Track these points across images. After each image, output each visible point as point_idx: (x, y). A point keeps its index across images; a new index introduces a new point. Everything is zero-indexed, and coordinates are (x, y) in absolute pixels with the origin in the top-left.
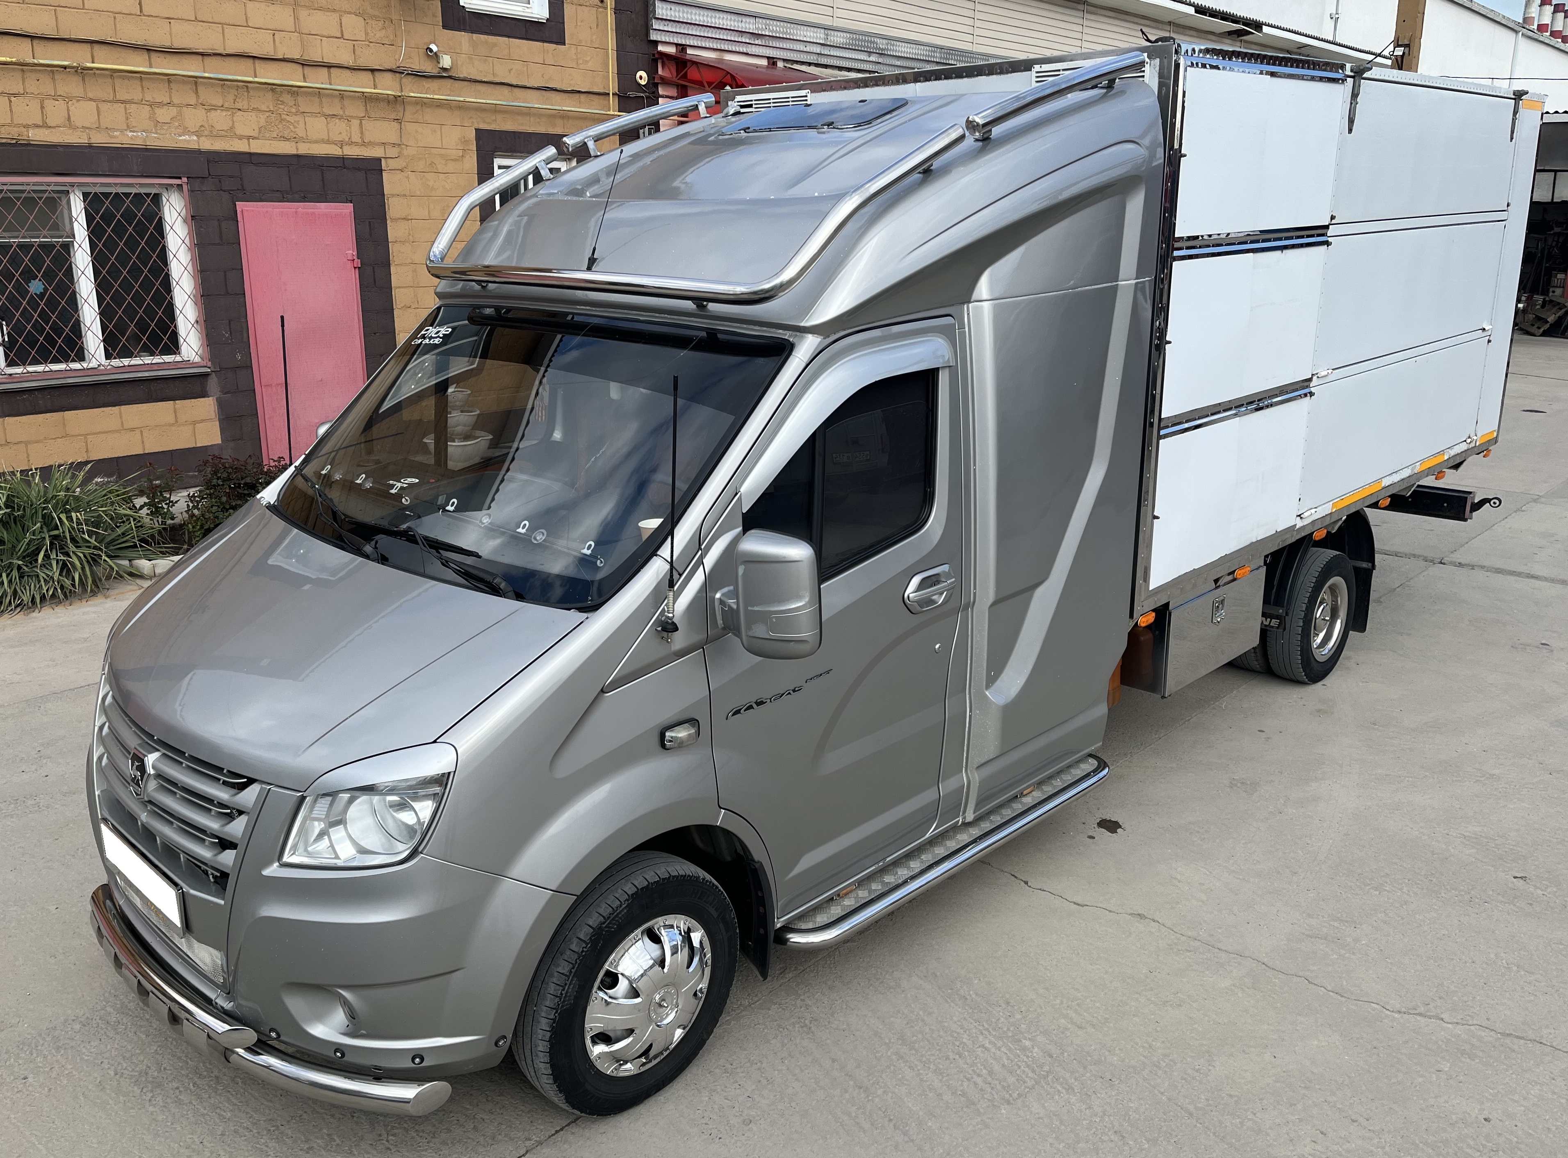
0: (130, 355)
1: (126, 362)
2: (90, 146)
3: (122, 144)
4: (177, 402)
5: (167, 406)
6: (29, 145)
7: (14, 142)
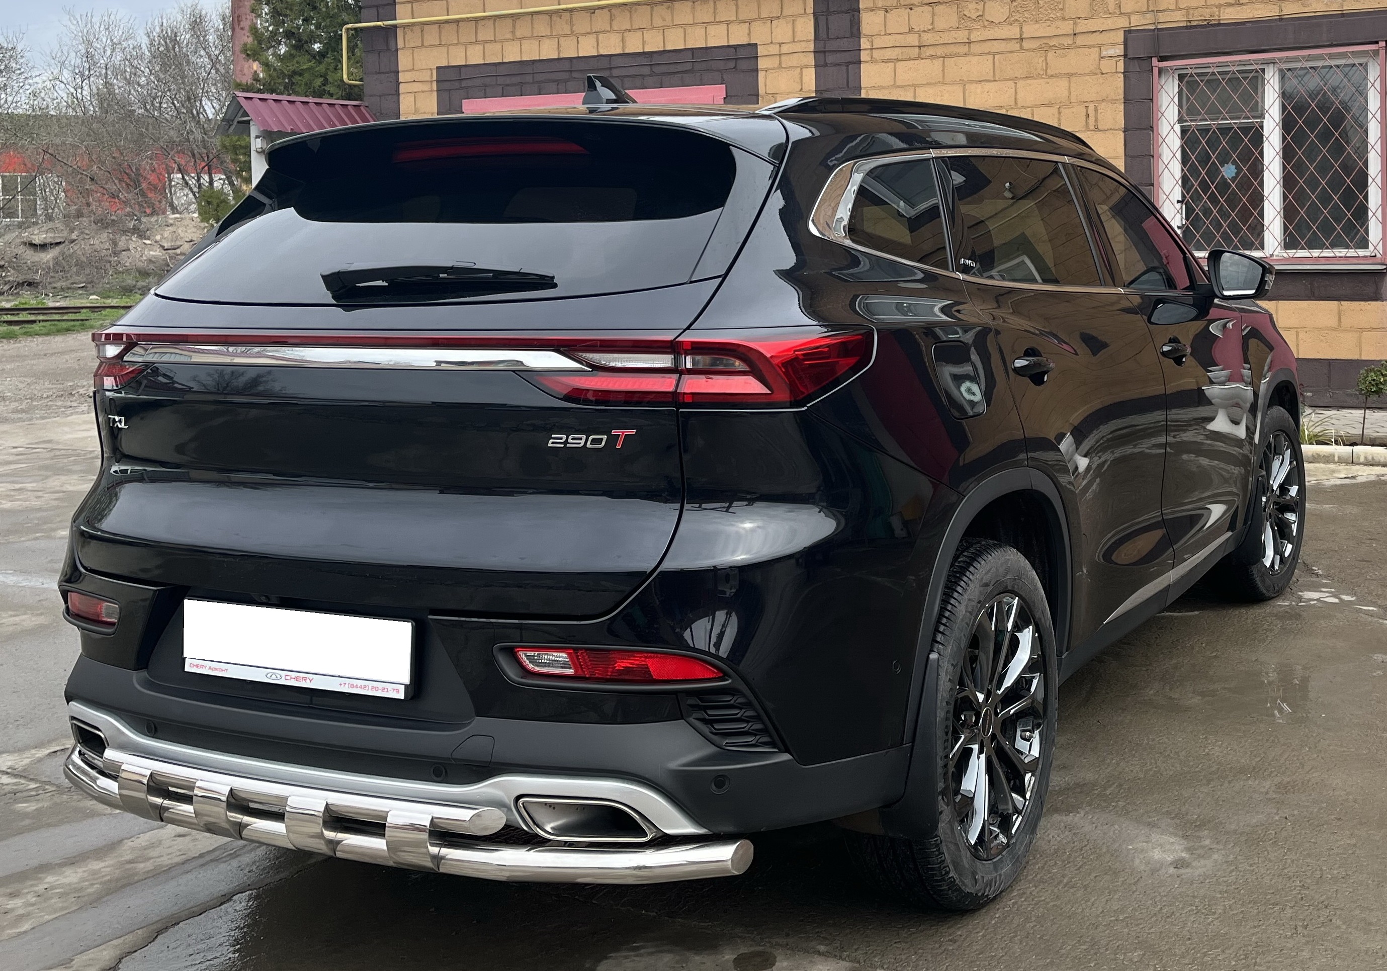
0: (1322, 247)
1: (1316, 253)
2: (1281, 19)
3: (1315, 12)
4: (1343, 303)
5: (1331, 306)
6: (1219, 24)
7: (1205, 23)
